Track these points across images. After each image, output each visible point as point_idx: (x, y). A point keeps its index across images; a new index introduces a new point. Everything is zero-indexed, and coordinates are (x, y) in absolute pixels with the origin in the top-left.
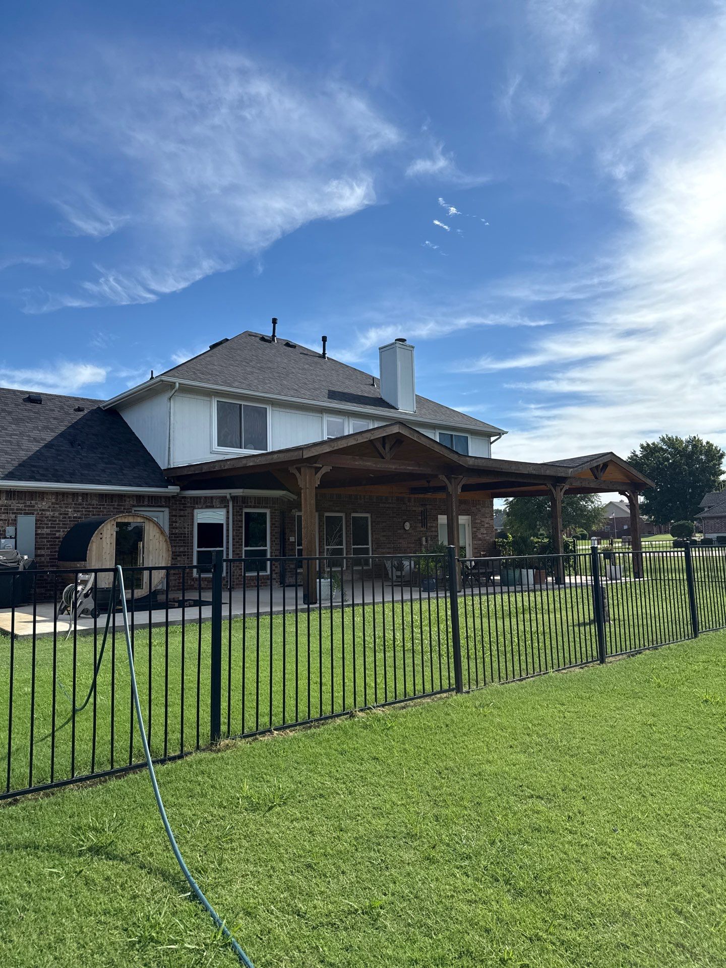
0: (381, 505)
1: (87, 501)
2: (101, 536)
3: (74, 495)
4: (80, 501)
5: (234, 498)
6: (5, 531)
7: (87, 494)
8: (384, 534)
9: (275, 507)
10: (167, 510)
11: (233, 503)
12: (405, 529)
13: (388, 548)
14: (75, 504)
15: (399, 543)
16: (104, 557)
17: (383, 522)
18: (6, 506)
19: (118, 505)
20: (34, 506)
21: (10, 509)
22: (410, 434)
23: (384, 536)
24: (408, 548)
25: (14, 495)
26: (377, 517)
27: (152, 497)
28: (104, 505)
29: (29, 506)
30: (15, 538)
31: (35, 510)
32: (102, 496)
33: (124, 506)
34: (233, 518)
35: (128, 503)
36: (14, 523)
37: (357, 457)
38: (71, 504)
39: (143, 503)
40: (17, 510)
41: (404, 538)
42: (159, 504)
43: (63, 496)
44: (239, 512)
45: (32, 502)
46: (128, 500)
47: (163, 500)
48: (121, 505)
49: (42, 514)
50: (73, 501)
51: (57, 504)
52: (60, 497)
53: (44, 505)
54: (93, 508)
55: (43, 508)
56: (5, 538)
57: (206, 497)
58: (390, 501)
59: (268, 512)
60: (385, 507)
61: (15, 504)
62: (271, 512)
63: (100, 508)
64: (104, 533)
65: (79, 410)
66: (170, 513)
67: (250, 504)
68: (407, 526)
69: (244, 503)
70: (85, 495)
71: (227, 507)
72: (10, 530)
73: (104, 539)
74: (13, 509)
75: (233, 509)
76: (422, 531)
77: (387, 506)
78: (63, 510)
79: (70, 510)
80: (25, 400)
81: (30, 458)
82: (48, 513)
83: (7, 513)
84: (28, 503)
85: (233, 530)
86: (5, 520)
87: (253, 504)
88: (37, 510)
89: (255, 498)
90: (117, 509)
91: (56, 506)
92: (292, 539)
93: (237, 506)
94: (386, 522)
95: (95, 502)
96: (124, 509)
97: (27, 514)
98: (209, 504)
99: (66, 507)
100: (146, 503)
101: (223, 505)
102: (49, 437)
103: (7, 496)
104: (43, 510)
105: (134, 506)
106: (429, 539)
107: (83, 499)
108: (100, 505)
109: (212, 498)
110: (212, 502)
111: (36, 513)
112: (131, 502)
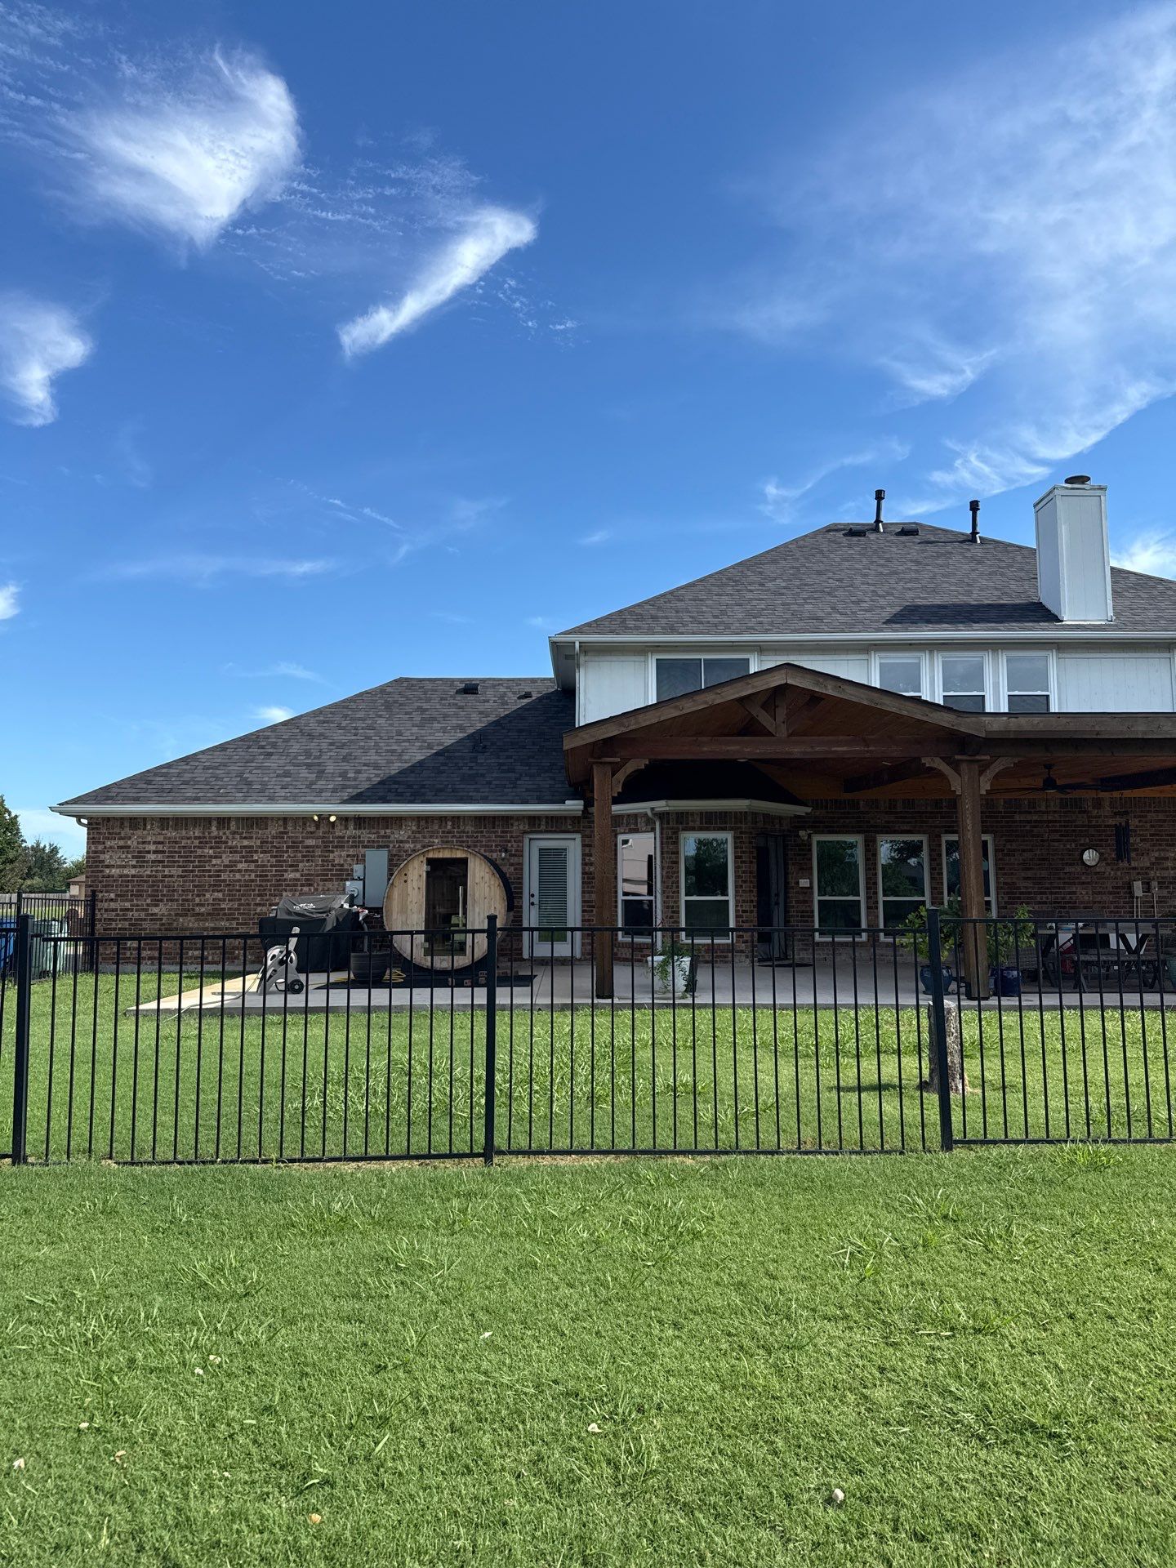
0: (1017, 817)
1: (458, 827)
2: (405, 878)
3: (442, 819)
4: (449, 827)
5: (663, 816)
6: (352, 870)
7: (458, 817)
8: (1030, 874)
9: (740, 828)
10: (578, 837)
11: (661, 824)
12: (1083, 863)
13: (1040, 903)
14: (443, 832)
15: (1070, 893)
16: (410, 908)
17: (1024, 851)
18: (354, 837)
19: (503, 832)
20: (389, 837)
21: (359, 842)
22: (817, 683)
23: (1025, 879)
24: (1095, 902)
25: (364, 822)
26: (1009, 841)
27: (552, 817)
28: (482, 832)
29: (383, 837)
30: (364, 880)
31: (390, 842)
32: (480, 820)
33: (511, 832)
34: (662, 848)
35: (516, 828)
36: (361, 859)
37: (705, 739)
38: (438, 832)
39: (539, 827)
40: (369, 842)
41: (1083, 883)
42: (563, 828)
43: (427, 822)
44: (671, 838)
45: (388, 831)
46: (516, 823)
47: (569, 821)
48: (506, 832)
49: (399, 846)
50: (440, 827)
51: (419, 832)
52: (423, 823)
53: (402, 834)
54: (467, 837)
55: (401, 838)
56: (353, 879)
57: (629, 815)
58: (1043, 808)
59: (728, 836)
60: (1029, 822)
61: (366, 835)
62: (735, 838)
63: (477, 837)
64: (410, 874)
65: (528, 695)
66: (583, 841)
67: (691, 824)
68: (1089, 856)
69: (681, 823)
70: (456, 819)
71: (653, 830)
72: (358, 869)
73: (409, 881)
74: (363, 842)
75: (662, 833)
76: (1134, 868)
77: (1035, 818)
78: (427, 840)
79: (436, 841)
80: (458, 692)
81: (402, 772)
82: (407, 845)
83: (356, 847)
84: (382, 832)
85: (662, 868)
86: (354, 856)
87: (698, 824)
88: (393, 842)
89: (701, 813)
90: (501, 837)
91: (417, 835)
92: (804, 883)
93: (667, 828)
94: (1031, 850)
95: (469, 829)
96: (512, 837)
97: (379, 847)
98: (632, 826)
99: (431, 837)
100: (543, 827)
101: (649, 827)
102: (449, 740)
103: (355, 824)
104: (402, 842)
105: (525, 832)
106: (1154, 884)
107: (453, 824)
108: (477, 832)
109: (636, 816)
110: (636, 824)
111: (391, 845)
112: (521, 827)
